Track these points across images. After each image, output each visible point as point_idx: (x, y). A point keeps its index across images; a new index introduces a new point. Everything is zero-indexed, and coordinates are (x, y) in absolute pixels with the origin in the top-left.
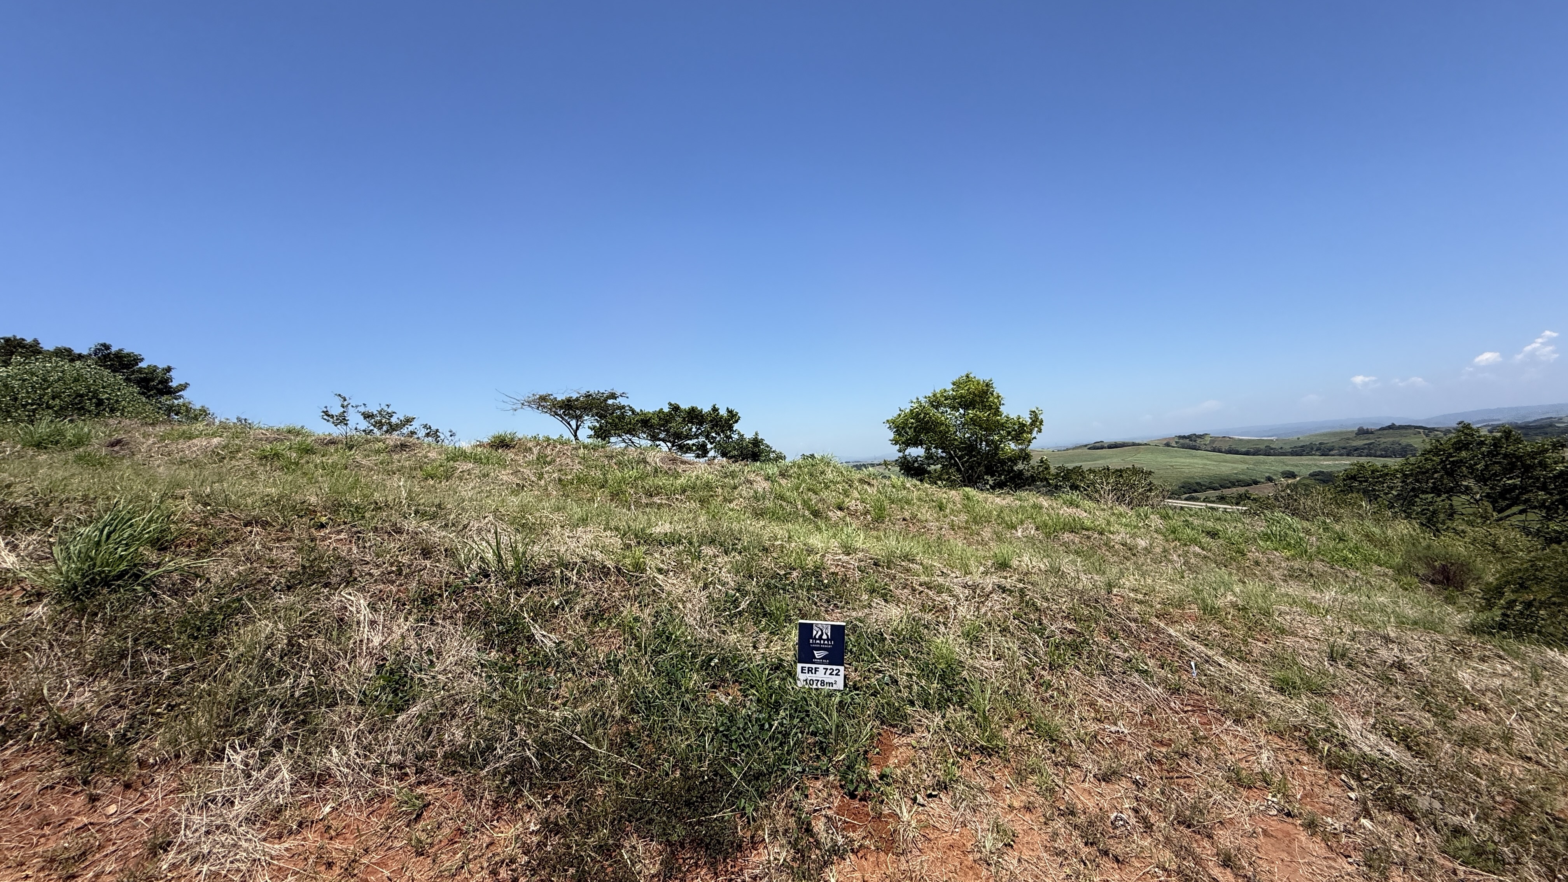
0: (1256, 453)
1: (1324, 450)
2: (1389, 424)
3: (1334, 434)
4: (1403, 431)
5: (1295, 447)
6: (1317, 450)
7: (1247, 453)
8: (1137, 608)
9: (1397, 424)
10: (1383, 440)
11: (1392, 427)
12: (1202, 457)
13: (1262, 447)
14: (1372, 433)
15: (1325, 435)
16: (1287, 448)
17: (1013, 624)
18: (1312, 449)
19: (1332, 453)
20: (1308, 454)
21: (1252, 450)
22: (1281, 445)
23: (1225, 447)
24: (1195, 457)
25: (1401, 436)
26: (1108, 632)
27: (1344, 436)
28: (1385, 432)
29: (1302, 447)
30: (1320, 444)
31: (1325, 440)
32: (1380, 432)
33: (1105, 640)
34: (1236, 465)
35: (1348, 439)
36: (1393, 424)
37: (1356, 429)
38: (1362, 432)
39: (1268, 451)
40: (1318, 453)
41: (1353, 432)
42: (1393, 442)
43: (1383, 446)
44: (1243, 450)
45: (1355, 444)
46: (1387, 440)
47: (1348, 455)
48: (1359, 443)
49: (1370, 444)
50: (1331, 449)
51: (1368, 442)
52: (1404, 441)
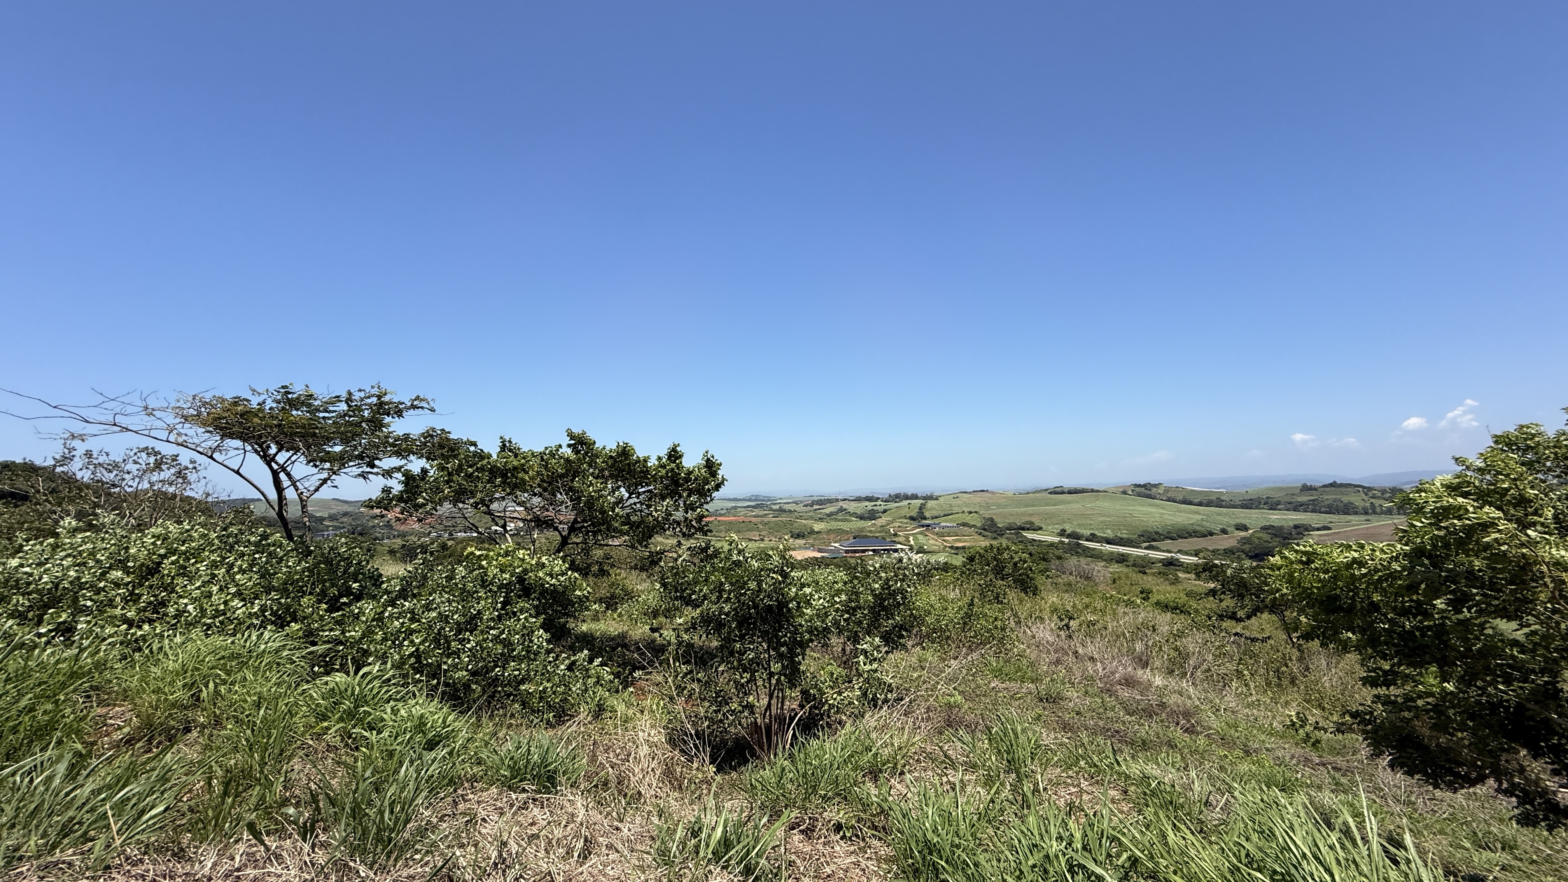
0: (1209, 504)
1: (1273, 506)
2: (1332, 481)
3: (1281, 489)
4: (1344, 489)
5: (1244, 500)
6: (1265, 504)
7: (1200, 504)
9: (1339, 482)
10: (1326, 497)
11: (1333, 485)
12: (1157, 506)
13: (1214, 498)
14: (1315, 489)
15: (1272, 489)
16: (1237, 500)
18: (1260, 502)
19: (1279, 507)
20: (1257, 508)
21: (1205, 502)
22: (1231, 497)
23: (1180, 497)
24: (1151, 506)
25: (1342, 494)
27: (1290, 491)
28: (1328, 489)
29: (1251, 500)
30: (1267, 498)
31: (1271, 494)
32: (1322, 489)
34: (1190, 516)
35: (1293, 495)
36: (1335, 482)
37: (1300, 485)
38: (1306, 489)
39: (1219, 503)
40: (1266, 507)
41: (1297, 488)
42: (1335, 499)
43: (1326, 503)
44: (1196, 501)
45: (1299, 499)
46: (1329, 497)
47: (1294, 510)
48: (1304, 499)
49: (1314, 500)
50: (1278, 503)
51: (1312, 498)
52: (1345, 499)
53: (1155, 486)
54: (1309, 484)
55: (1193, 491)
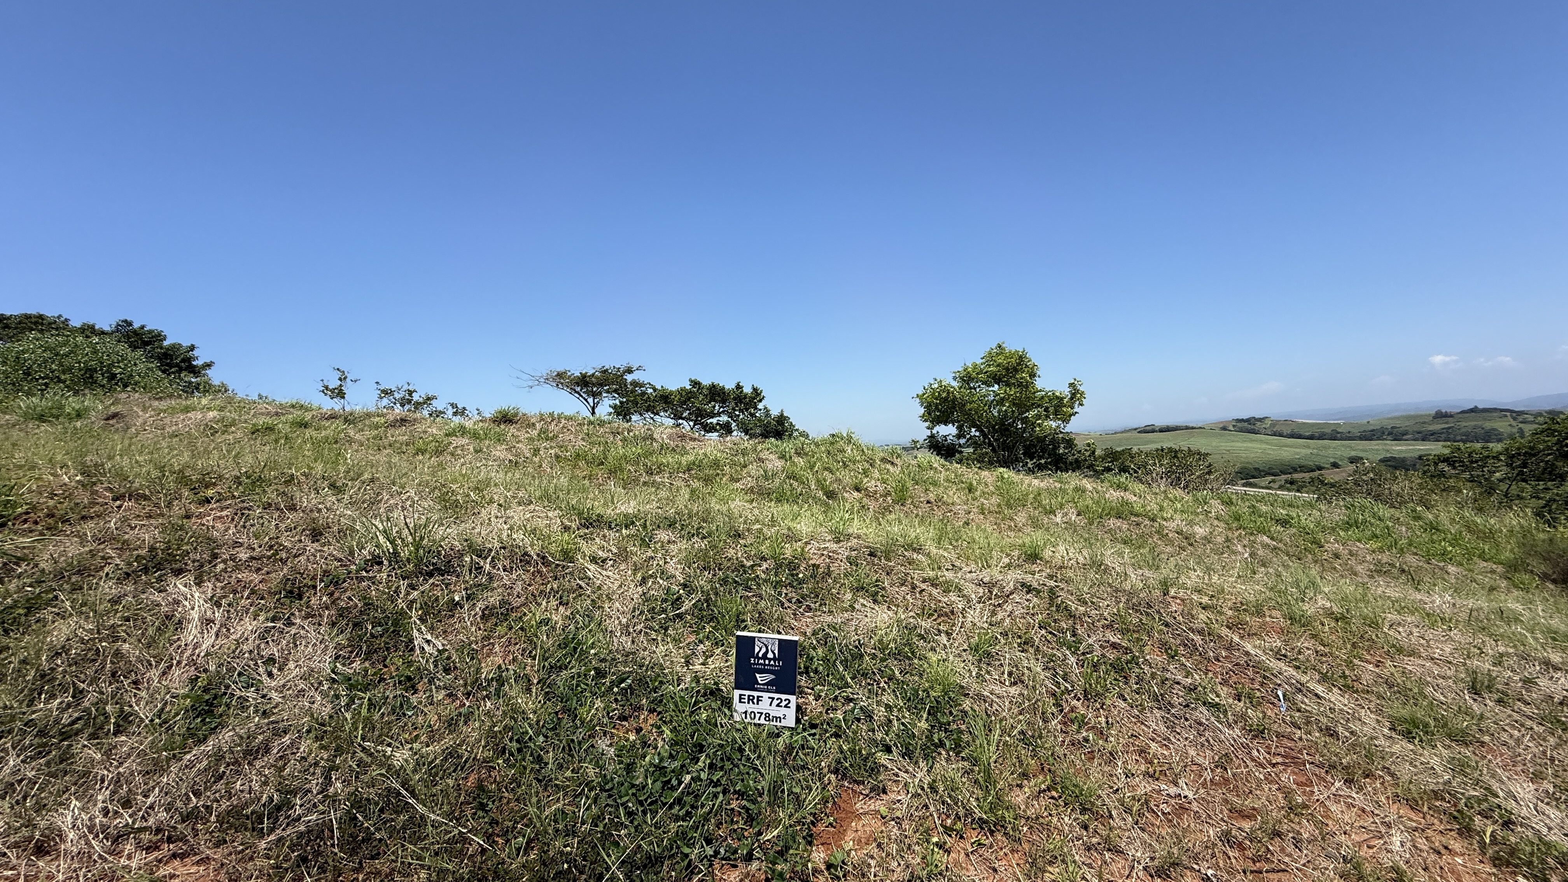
0: (1321, 437)
1: (1397, 435)
2: (1472, 407)
3: (1408, 418)
4: (1484, 414)
5: (1364, 431)
6: (1388, 434)
7: (1311, 438)
8: (1203, 616)
9: (1480, 406)
10: (1464, 424)
11: (1474, 410)
12: (1261, 441)
13: (1328, 431)
14: (1451, 416)
15: (1398, 418)
16: (1356, 432)
17: (1038, 635)
18: (1383, 433)
19: (1405, 437)
20: (1379, 439)
21: (1317, 435)
22: (1349, 429)
23: (1287, 431)
24: (1252, 441)
25: (1485, 419)
26: (1164, 646)
27: (1419, 419)
28: (1468, 415)
29: (1373, 431)
30: (1392, 428)
31: (1398, 423)
32: (1460, 416)
33: (1158, 658)
34: (1298, 450)
35: (1424, 423)
36: (1476, 407)
37: (1433, 412)
38: (1440, 416)
39: (1335, 435)
40: (1389, 438)
41: (1430, 415)
42: (1475, 426)
43: (1464, 430)
44: (1307, 434)
45: (1431, 428)
46: (1468, 424)
47: (1423, 440)
48: (1437, 427)
49: (1449, 428)
50: (1405, 433)
51: (1446, 426)
52: (1488, 425)
53: (1260, 420)
54: (1444, 411)
55: (1304, 423)
